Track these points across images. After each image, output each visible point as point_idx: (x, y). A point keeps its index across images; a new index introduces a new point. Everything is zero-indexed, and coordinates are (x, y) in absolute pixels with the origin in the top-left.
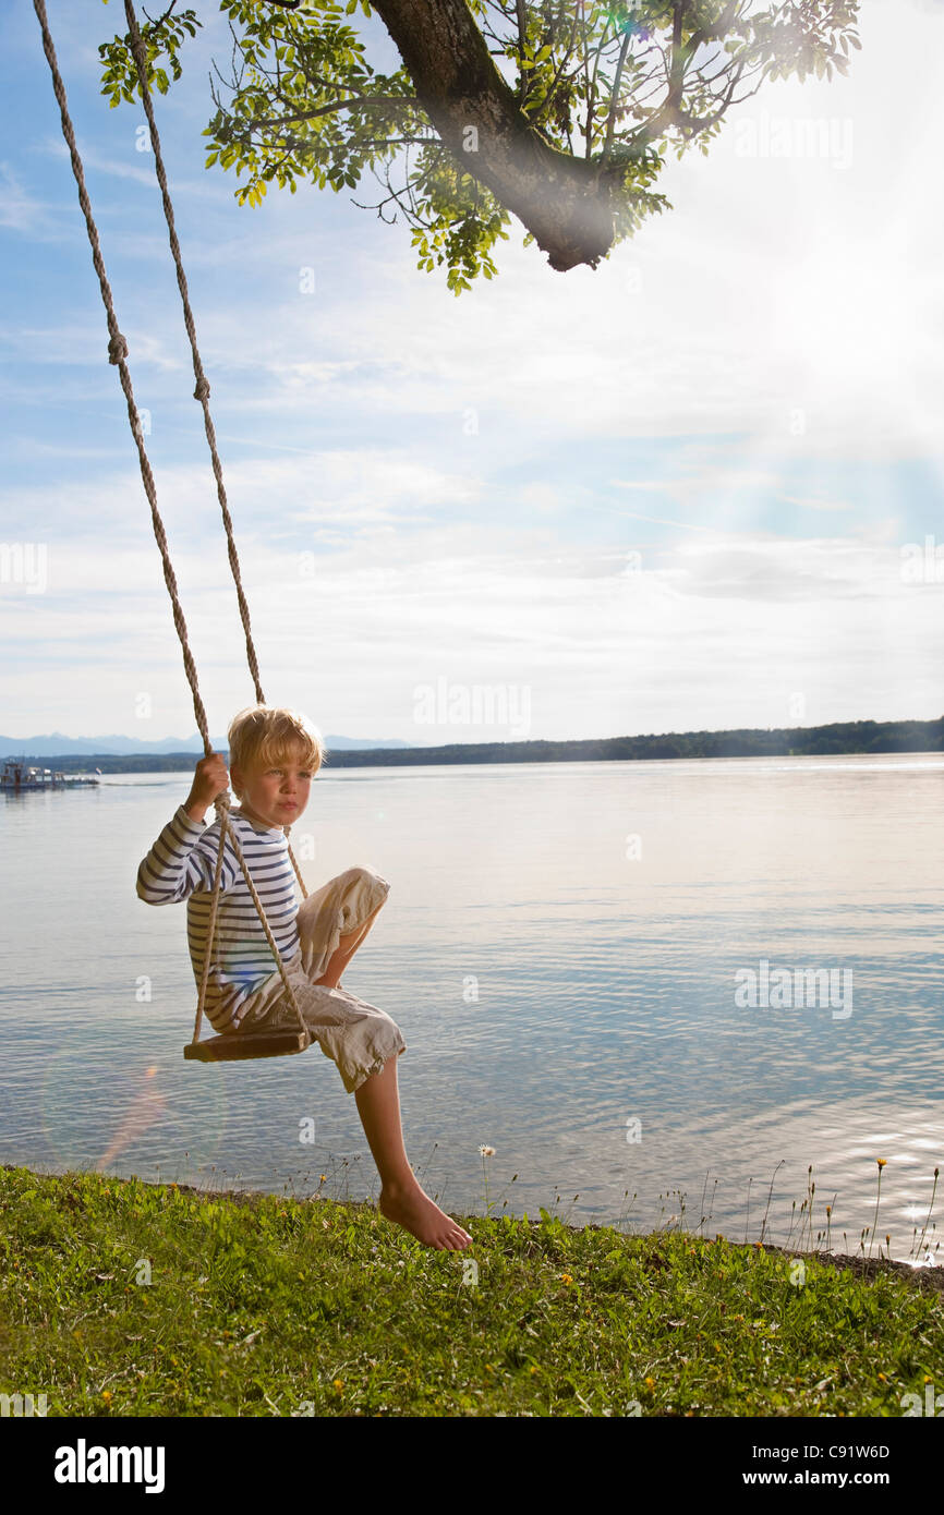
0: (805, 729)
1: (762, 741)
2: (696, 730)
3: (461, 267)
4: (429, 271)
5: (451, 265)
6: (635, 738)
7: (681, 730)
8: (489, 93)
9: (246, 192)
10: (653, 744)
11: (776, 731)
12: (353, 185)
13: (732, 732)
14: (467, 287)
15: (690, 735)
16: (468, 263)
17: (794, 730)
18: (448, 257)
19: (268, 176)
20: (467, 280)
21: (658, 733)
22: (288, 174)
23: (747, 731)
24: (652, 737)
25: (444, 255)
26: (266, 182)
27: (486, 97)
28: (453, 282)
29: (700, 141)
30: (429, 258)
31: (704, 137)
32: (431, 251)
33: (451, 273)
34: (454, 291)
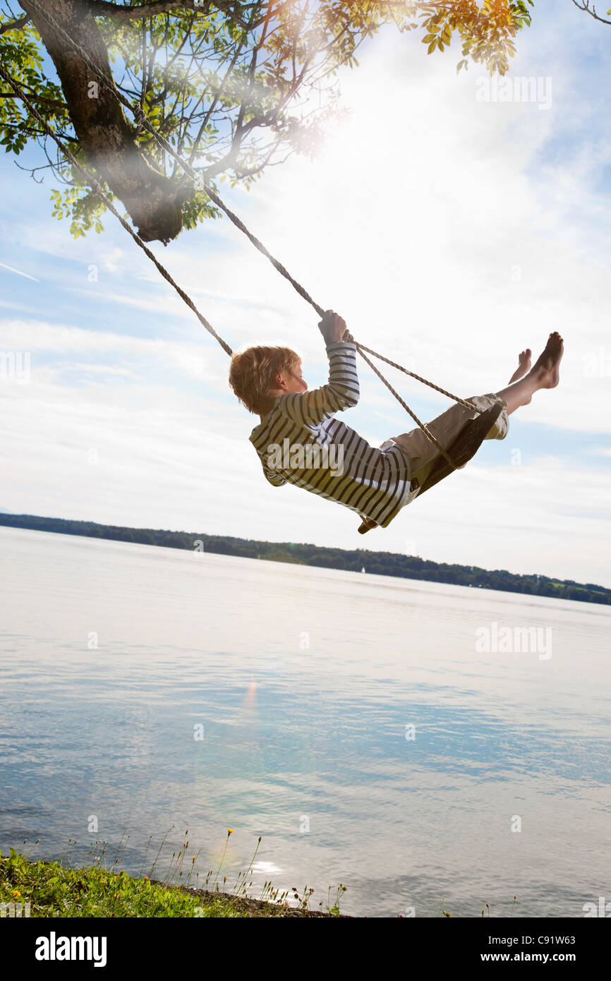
1: (242, 547)
3: (81, 221)
4: (59, 219)
5: (74, 218)
8: (116, 126)
10: (169, 537)
11: (251, 541)
12: (17, 152)
13: (223, 537)
14: (83, 234)
16: (86, 220)
17: (263, 543)
18: (74, 213)
20: (84, 230)
23: (233, 538)
24: (169, 532)
25: (71, 211)
27: (113, 128)
28: (74, 230)
29: (246, 181)
30: (60, 211)
31: (249, 180)
32: (64, 207)
33: (73, 223)
34: (73, 235)
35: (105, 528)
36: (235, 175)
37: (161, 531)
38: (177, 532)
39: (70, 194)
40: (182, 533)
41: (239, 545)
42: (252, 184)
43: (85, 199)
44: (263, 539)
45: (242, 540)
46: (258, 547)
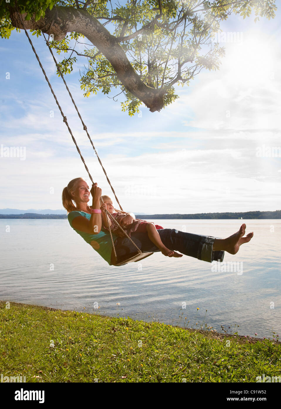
0: (243, 213)
1: (232, 216)
2: (216, 212)
3: (132, 110)
4: (124, 111)
5: (129, 110)
6: (201, 214)
7: (212, 212)
8: (133, 76)
9: (86, 94)
10: (205, 215)
11: (236, 213)
12: (108, 93)
13: (225, 213)
14: (133, 115)
15: (214, 213)
16: (133, 110)
17: (240, 213)
18: (129, 109)
19: (90, 91)
20: (133, 113)
21: (206, 213)
22: (95, 90)
23: (228, 213)
24: (205, 214)
25: (128, 108)
26: (90, 92)
27: (132, 77)
28: (130, 114)
29: (187, 83)
30: (124, 109)
31: (188, 82)
32: (125, 107)
33: (129, 112)
34: (130, 116)
35: (182, 215)
36: (182, 82)
37: (202, 214)
38: (208, 213)
39: (127, 103)
40: (210, 213)
41: (231, 215)
42: (189, 84)
43: (131, 103)
44: (240, 212)
45: (232, 213)
46: (238, 215)
